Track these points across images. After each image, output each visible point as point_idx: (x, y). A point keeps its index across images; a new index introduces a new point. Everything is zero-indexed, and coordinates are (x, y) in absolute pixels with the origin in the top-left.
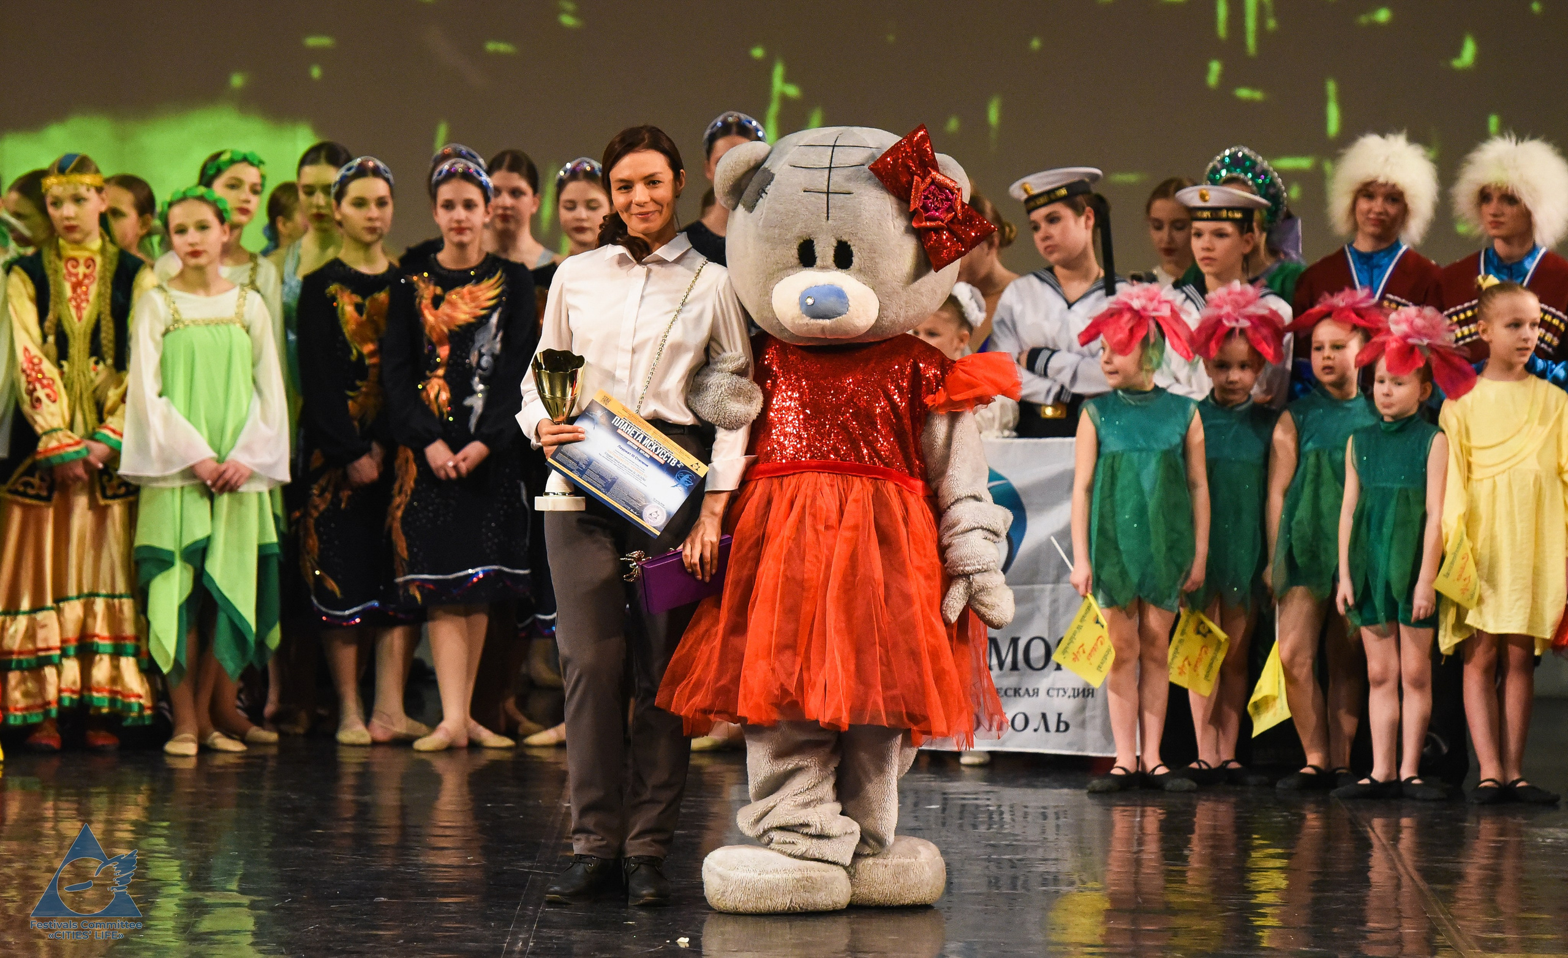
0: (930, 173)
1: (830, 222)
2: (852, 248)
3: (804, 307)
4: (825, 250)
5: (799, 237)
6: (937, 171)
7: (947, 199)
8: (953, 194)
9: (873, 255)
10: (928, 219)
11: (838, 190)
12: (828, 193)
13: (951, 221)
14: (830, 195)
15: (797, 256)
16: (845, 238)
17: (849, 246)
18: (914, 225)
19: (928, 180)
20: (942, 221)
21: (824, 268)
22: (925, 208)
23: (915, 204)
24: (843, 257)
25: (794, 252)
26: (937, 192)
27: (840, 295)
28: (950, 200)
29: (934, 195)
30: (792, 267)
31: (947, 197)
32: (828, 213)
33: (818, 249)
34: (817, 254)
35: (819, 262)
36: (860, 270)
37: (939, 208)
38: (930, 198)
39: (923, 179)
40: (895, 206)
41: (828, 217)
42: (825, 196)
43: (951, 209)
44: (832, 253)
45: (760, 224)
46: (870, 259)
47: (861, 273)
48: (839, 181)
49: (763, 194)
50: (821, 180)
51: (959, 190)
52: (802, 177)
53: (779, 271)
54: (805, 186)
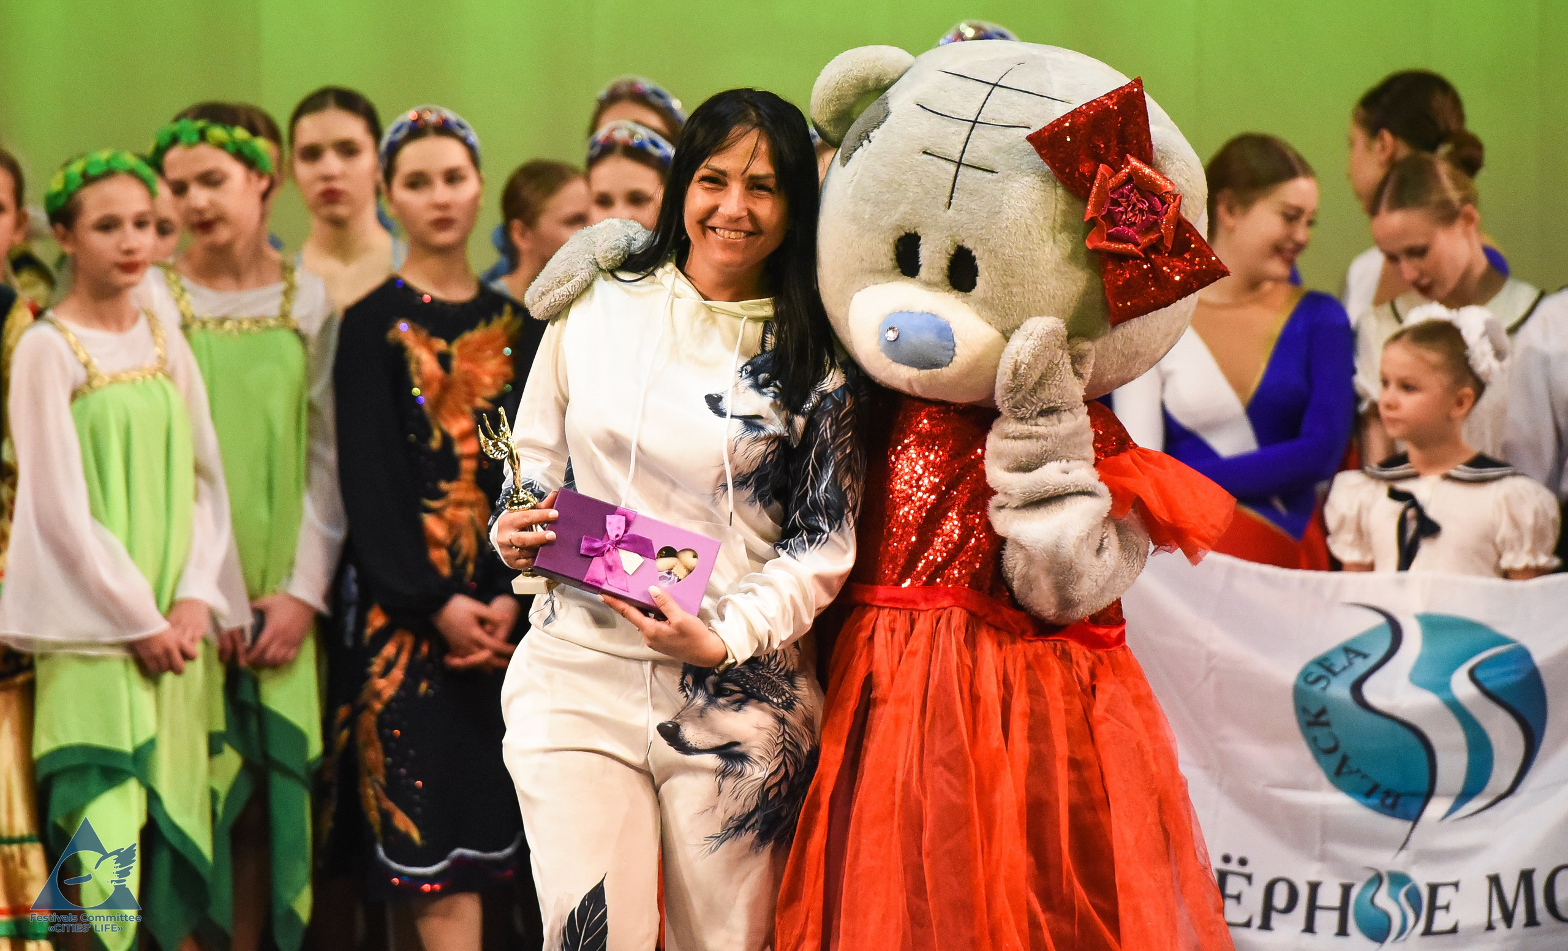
0: (1132, 161)
1: (950, 212)
2: (978, 262)
3: (883, 342)
4: (935, 255)
5: (902, 228)
7: (1152, 210)
8: (1163, 203)
9: (1010, 280)
10: (1111, 238)
11: (977, 162)
12: (960, 164)
13: (1152, 248)
14: (961, 168)
15: (891, 255)
16: (968, 244)
17: (974, 259)
18: (1088, 243)
19: (1125, 174)
20: (1137, 245)
21: (929, 284)
22: (1111, 218)
23: (1093, 209)
24: (962, 273)
25: (889, 248)
27: (945, 333)
28: (1157, 213)
29: (1131, 198)
30: (882, 271)
31: (1152, 205)
32: (951, 198)
33: (925, 251)
34: (922, 259)
35: (923, 272)
36: (986, 299)
37: (1134, 224)
38: (1120, 205)
39: (1117, 171)
40: (1062, 206)
41: (950, 204)
42: (952, 168)
43: (1154, 226)
44: (944, 263)
45: (850, 191)
46: (1006, 286)
47: (987, 306)
48: (982, 147)
49: (865, 142)
50: (952, 140)
51: (1175, 196)
52: (926, 129)
53: (863, 271)
54: (927, 144)
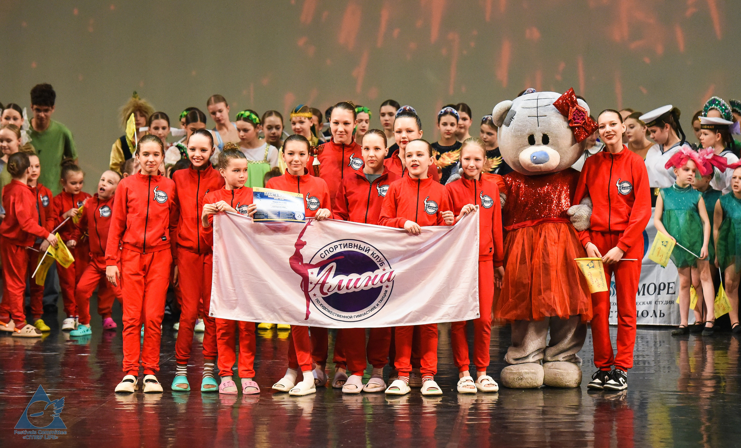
0: (575, 105)
1: (539, 127)
2: (549, 137)
3: (533, 160)
4: (538, 138)
5: (528, 134)
6: (578, 104)
7: (582, 115)
8: (584, 113)
9: (557, 138)
10: (575, 123)
11: (541, 115)
12: (538, 117)
13: (584, 124)
16: (546, 133)
18: (570, 125)
19: (575, 108)
20: (580, 124)
21: (538, 145)
22: (574, 119)
23: (570, 117)
24: (545, 140)
25: (527, 140)
26: (578, 113)
27: (546, 154)
28: (583, 116)
29: (577, 114)
30: (526, 146)
31: (582, 114)
33: (536, 138)
34: (535, 140)
35: (536, 143)
36: (552, 144)
37: (579, 119)
39: (573, 107)
40: (563, 119)
41: (538, 125)
42: (536, 118)
43: (583, 119)
44: (541, 139)
45: (513, 131)
46: (556, 140)
47: (553, 145)
48: (541, 112)
49: (513, 120)
50: (534, 112)
51: (586, 112)
52: (527, 112)
53: (521, 147)
54: (528, 115)
